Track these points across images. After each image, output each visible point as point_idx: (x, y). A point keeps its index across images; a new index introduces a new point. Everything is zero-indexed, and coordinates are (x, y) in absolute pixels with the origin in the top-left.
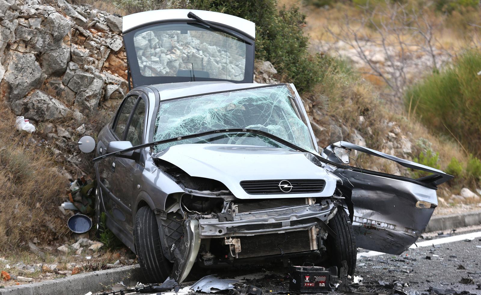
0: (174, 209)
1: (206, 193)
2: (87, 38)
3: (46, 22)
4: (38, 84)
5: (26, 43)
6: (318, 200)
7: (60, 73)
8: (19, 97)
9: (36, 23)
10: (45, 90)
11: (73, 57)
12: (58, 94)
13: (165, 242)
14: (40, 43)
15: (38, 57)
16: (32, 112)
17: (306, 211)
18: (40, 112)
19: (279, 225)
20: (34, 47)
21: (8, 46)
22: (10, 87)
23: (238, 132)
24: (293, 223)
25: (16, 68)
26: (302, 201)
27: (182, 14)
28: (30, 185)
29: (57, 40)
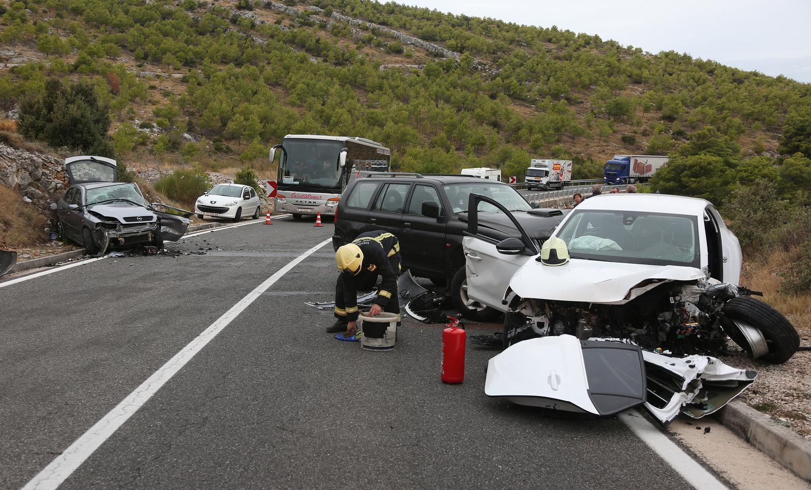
0: (98, 228)
1: (110, 222)
2: (48, 167)
3: (32, 161)
4: (30, 184)
5: (25, 169)
6: (151, 223)
7: (39, 180)
8: (23, 189)
9: (28, 161)
10: (33, 186)
11: (43, 174)
12: (38, 188)
13: (95, 240)
14: (30, 169)
15: (30, 174)
16: (29, 195)
17: (147, 227)
18: (32, 195)
19: (138, 232)
20: (28, 170)
21: (18, 170)
22: (20, 185)
23: (118, 200)
24: (143, 232)
25: (22, 178)
26: (145, 224)
27: (88, 157)
28: (34, 222)
29: (37, 168)
